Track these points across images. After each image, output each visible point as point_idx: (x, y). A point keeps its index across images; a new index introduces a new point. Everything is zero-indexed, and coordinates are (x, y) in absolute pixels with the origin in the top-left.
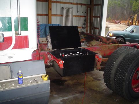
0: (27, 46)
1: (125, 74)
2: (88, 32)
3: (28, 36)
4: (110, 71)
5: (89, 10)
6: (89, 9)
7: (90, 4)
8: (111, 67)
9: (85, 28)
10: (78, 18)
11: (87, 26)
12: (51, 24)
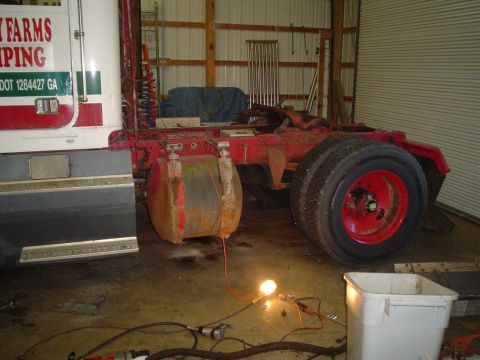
0: (99, 122)
2: (325, 114)
3: (101, 104)
5: (327, 46)
6: (327, 42)
7: (330, 27)
9: (315, 98)
10: (293, 70)
11: (321, 93)
12: (213, 88)
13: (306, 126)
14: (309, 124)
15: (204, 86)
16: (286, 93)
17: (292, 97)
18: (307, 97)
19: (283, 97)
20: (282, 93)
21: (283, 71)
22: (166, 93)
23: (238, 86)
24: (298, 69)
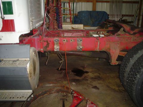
1: (136, 75)
3: (13, 20)
4: (125, 69)
8: (126, 64)
9: (137, 16)
10: (128, 4)
11: (139, 14)
12: (95, 11)
13: (132, 33)
14: (134, 31)
15: (92, 10)
16: (125, 14)
17: (127, 16)
18: (133, 16)
19: (123, 16)
20: (123, 14)
21: (124, 5)
22: (77, 13)
23: (105, 11)
24: (130, 4)
